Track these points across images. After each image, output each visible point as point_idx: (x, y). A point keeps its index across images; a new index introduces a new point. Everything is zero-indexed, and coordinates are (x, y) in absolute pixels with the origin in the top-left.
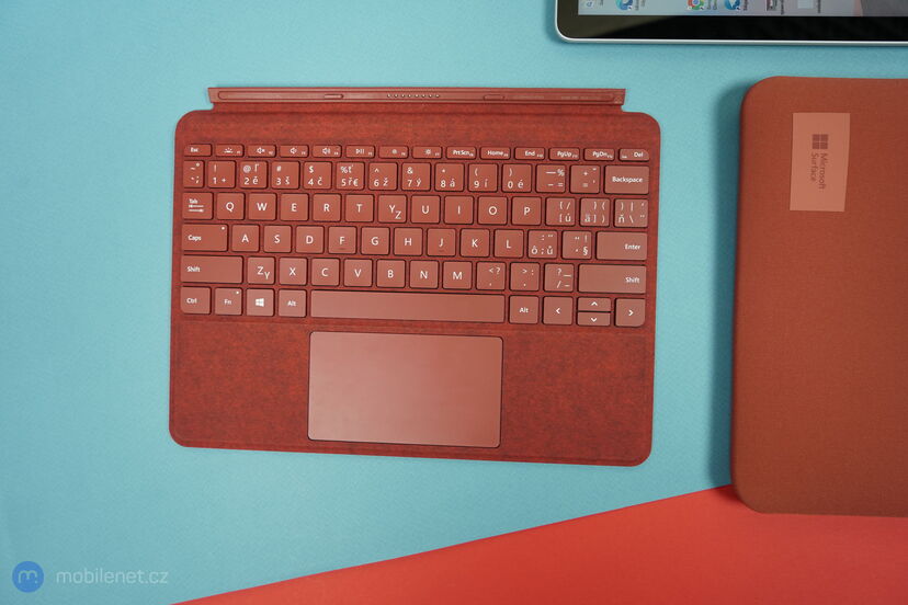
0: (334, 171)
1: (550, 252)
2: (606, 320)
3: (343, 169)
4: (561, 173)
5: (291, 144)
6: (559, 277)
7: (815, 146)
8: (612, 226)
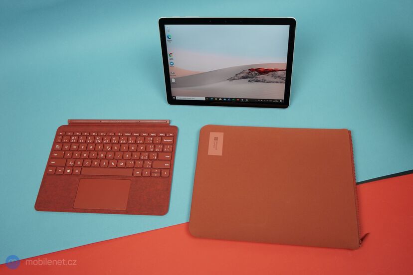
0: (95, 138)
1: (146, 158)
2: (159, 175)
3: (97, 138)
4: (152, 139)
5: (85, 132)
6: (148, 164)
7: (215, 140)
8: (163, 151)
